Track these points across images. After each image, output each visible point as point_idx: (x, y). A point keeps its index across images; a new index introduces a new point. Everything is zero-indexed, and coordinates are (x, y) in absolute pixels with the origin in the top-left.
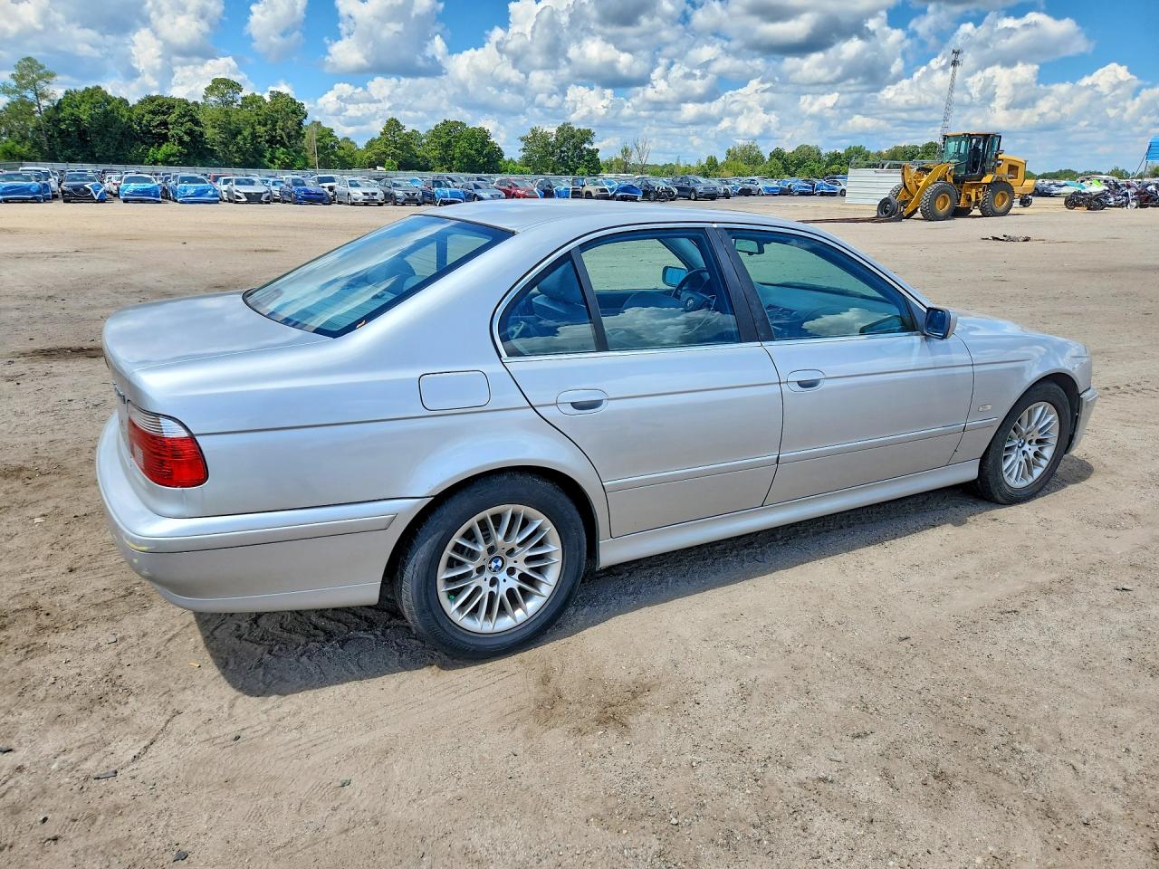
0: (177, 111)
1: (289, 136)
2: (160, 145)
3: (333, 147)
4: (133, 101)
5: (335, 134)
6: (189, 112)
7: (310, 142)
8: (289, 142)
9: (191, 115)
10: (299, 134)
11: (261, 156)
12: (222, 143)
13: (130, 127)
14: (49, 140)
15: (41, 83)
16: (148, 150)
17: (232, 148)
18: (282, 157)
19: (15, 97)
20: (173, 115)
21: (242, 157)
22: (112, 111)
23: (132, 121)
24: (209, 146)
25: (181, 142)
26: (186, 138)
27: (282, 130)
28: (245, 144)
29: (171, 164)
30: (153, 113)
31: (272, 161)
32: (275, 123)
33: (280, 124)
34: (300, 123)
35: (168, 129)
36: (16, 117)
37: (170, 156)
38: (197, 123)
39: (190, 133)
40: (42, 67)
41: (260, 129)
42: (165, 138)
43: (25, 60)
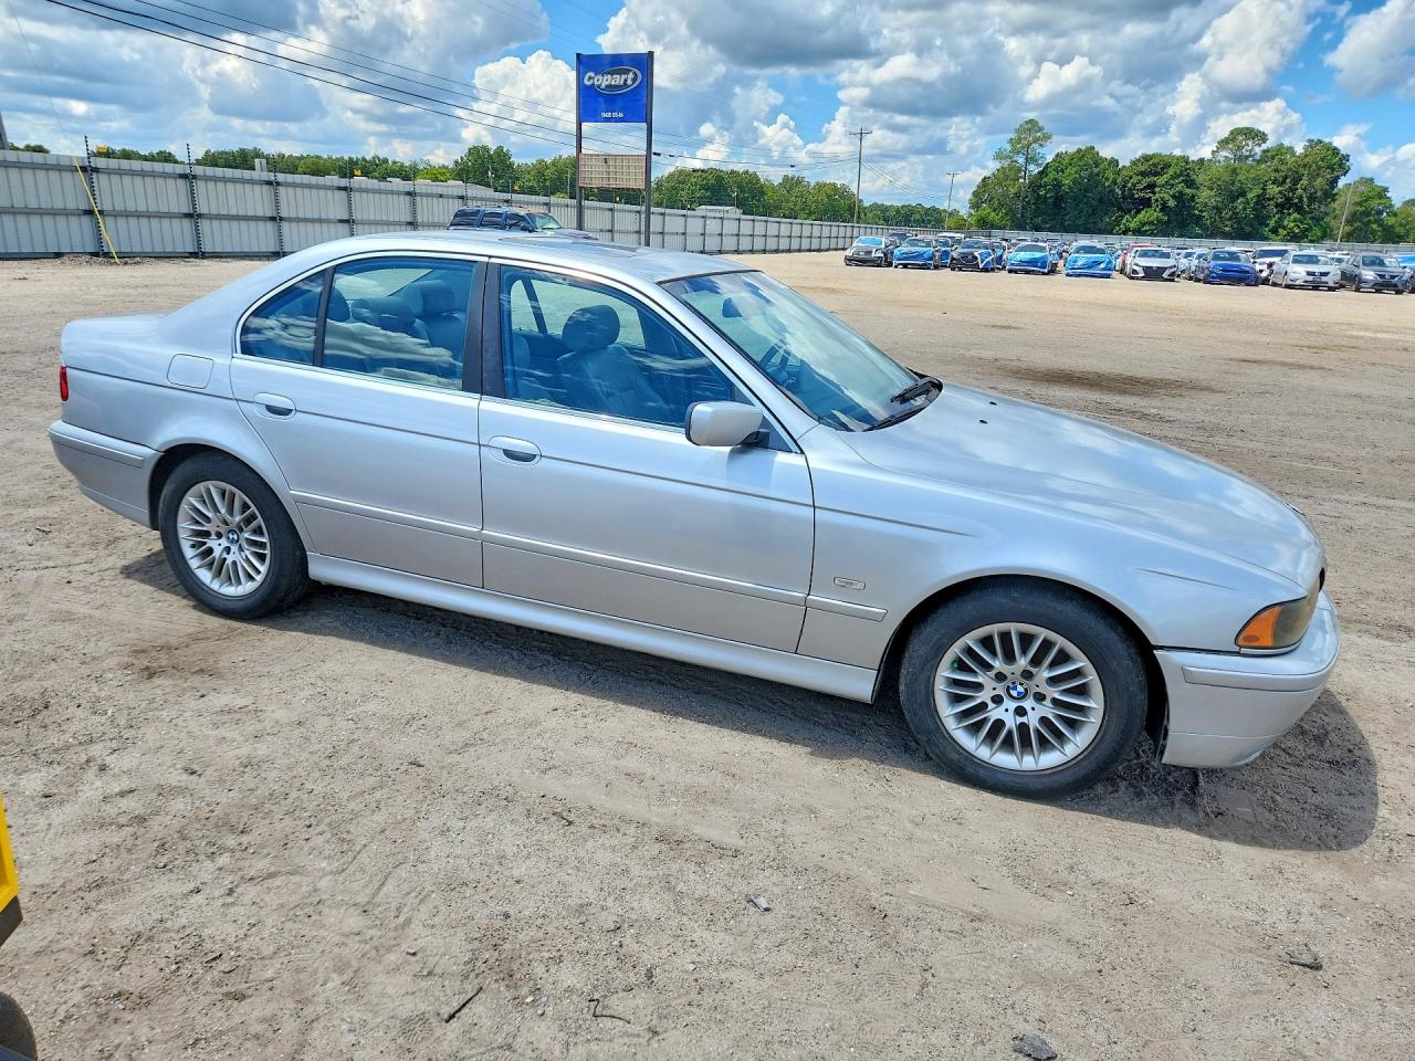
0: (1171, 171)
1: (1312, 198)
2: (1138, 212)
3: (1380, 213)
4: (1124, 162)
5: (1388, 195)
6: (1187, 172)
7: (1344, 205)
8: (1308, 206)
9: (1188, 175)
10: (1329, 194)
11: (1261, 224)
12: (1216, 208)
13: (1112, 191)
14: (1023, 207)
15: (1035, 146)
16: (1123, 217)
17: (1226, 214)
18: (1292, 225)
19: (1006, 163)
20: (1165, 176)
21: (1235, 226)
22: (1097, 174)
23: (1116, 184)
24: (1196, 212)
25: (1164, 208)
26: (1172, 203)
27: (1305, 190)
28: (1245, 209)
29: (1143, 234)
30: (1143, 174)
31: (1275, 231)
32: (1296, 181)
33: (1304, 182)
34: (1336, 180)
35: (1154, 193)
36: (1000, 184)
37: (1144, 224)
38: (1190, 183)
39: (1179, 197)
40: (1041, 129)
41: (1273, 190)
42: (1146, 203)
43: (1027, 123)
